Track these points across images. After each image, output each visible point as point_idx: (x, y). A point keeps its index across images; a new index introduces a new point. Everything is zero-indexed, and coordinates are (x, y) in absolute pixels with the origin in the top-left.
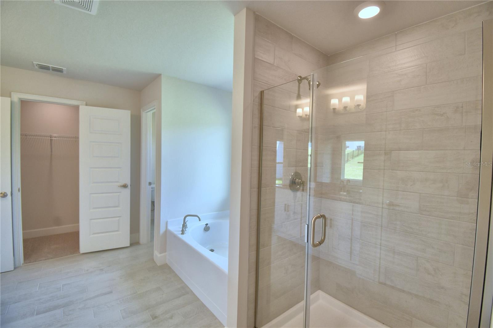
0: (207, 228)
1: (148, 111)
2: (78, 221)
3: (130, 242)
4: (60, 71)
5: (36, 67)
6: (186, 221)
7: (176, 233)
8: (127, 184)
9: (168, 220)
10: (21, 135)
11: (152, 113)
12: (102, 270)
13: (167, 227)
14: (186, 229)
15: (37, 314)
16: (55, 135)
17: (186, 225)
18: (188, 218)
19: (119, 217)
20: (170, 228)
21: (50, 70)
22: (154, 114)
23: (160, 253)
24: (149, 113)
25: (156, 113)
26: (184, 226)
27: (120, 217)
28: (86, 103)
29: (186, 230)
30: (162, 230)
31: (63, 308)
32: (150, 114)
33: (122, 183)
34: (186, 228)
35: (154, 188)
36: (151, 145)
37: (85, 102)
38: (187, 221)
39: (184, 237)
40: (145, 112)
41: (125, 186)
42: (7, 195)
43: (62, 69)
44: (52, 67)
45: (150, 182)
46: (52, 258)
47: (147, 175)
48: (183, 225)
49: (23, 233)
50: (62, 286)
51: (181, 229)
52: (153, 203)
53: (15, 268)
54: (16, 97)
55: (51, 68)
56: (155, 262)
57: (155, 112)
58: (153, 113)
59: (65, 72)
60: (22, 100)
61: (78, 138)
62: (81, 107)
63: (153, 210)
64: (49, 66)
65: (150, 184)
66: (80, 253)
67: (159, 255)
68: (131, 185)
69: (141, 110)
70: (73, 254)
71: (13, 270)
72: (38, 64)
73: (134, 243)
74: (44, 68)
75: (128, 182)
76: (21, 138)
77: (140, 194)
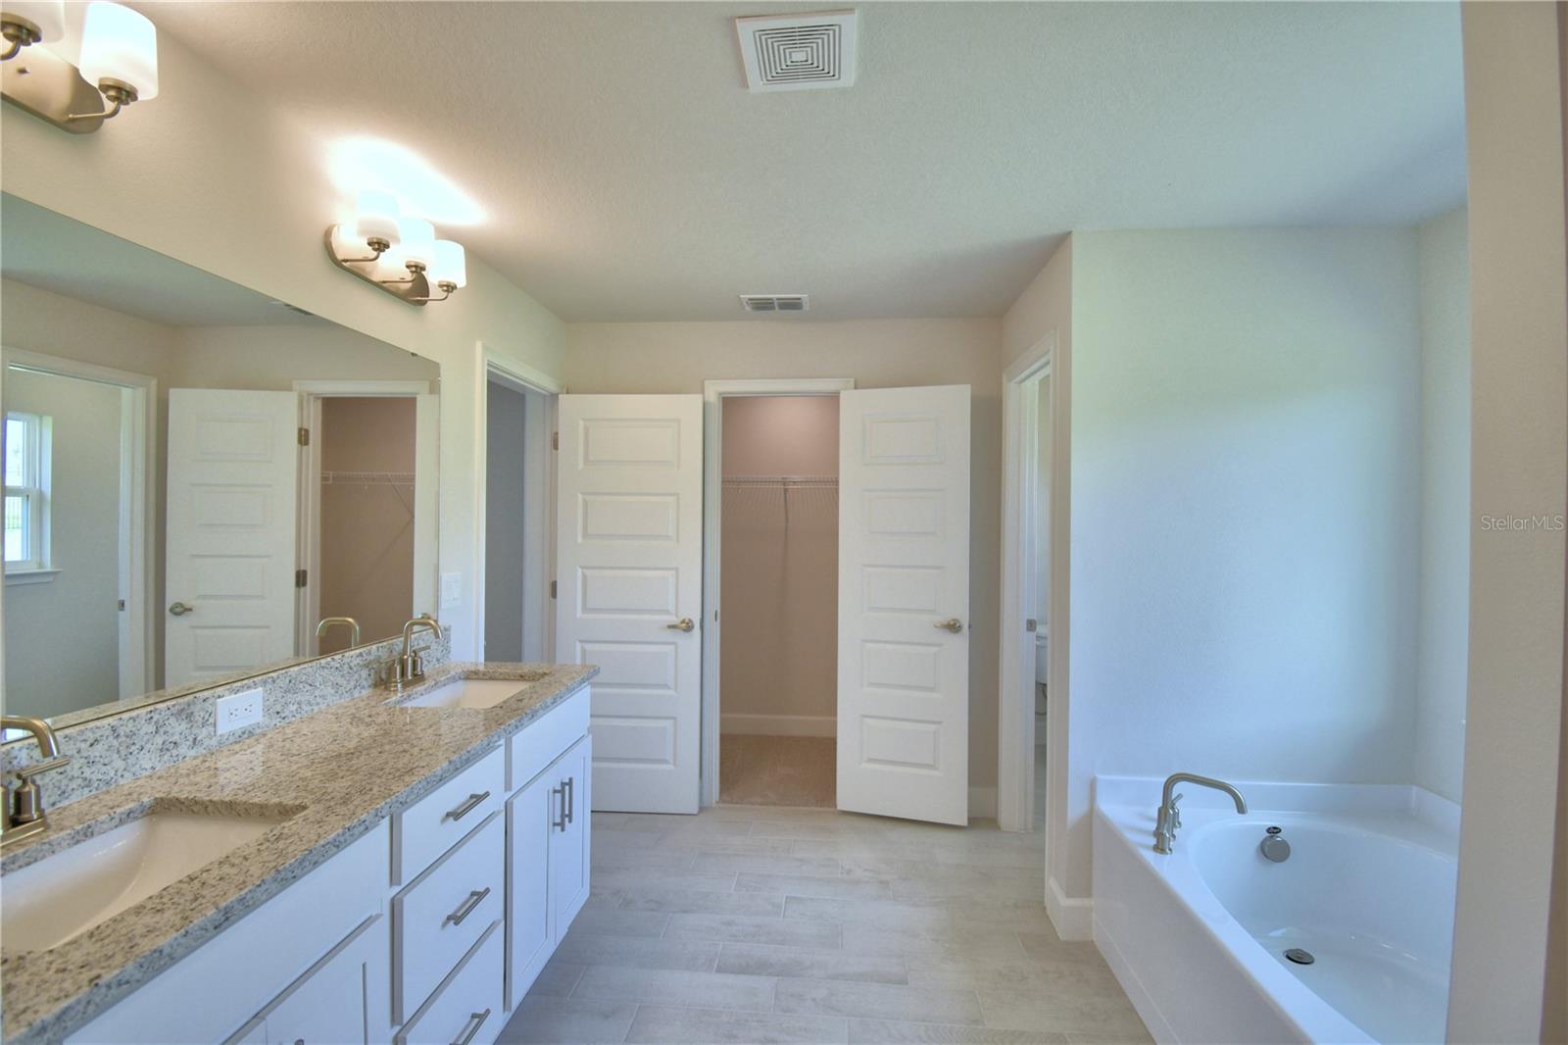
0: (1273, 847)
1: (1023, 376)
2: (834, 713)
3: (970, 811)
4: (793, 305)
5: (748, 308)
6: (1173, 797)
7: (1132, 837)
8: (958, 621)
9: (1100, 777)
10: (723, 482)
11: (1037, 382)
12: (884, 884)
13: (1092, 799)
14: (1176, 831)
15: (719, 970)
16: (796, 478)
17: (1176, 815)
18: (1179, 788)
19: (934, 723)
20: (1111, 808)
21: (774, 308)
22: (1044, 382)
23: (1069, 895)
24: (1028, 383)
25: (1051, 378)
26: (1167, 816)
27: (940, 723)
28: (855, 382)
29: (1174, 836)
30: (1075, 809)
31: (776, 978)
32: (1032, 386)
33: (947, 616)
34: (1174, 826)
35: (1045, 638)
36: (1035, 493)
37: (852, 380)
38: (1180, 796)
39: (1165, 867)
40: (1017, 379)
41: (953, 627)
42: (693, 627)
43: (800, 299)
44: (778, 299)
45: (1031, 618)
46: (775, 804)
47: (1021, 596)
48: (1160, 810)
49: (723, 722)
50: (786, 902)
51: (1153, 826)
52: (1041, 688)
53: (702, 809)
54: (714, 390)
55: (776, 302)
56: (1047, 917)
57: (1048, 376)
58: (1040, 381)
59: (806, 307)
60: (728, 398)
61: (836, 482)
62: (843, 395)
63: (1041, 714)
64: (770, 299)
65: (1031, 625)
66: (836, 807)
67: (1065, 902)
68: (970, 627)
69: (1005, 378)
70: (821, 806)
71: (695, 813)
72: (750, 299)
73: (982, 819)
74: (763, 305)
75: (963, 614)
76: (723, 489)
77: (998, 658)
